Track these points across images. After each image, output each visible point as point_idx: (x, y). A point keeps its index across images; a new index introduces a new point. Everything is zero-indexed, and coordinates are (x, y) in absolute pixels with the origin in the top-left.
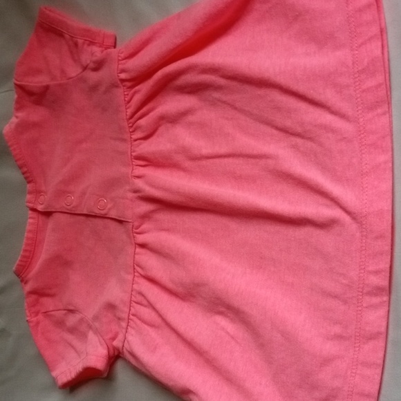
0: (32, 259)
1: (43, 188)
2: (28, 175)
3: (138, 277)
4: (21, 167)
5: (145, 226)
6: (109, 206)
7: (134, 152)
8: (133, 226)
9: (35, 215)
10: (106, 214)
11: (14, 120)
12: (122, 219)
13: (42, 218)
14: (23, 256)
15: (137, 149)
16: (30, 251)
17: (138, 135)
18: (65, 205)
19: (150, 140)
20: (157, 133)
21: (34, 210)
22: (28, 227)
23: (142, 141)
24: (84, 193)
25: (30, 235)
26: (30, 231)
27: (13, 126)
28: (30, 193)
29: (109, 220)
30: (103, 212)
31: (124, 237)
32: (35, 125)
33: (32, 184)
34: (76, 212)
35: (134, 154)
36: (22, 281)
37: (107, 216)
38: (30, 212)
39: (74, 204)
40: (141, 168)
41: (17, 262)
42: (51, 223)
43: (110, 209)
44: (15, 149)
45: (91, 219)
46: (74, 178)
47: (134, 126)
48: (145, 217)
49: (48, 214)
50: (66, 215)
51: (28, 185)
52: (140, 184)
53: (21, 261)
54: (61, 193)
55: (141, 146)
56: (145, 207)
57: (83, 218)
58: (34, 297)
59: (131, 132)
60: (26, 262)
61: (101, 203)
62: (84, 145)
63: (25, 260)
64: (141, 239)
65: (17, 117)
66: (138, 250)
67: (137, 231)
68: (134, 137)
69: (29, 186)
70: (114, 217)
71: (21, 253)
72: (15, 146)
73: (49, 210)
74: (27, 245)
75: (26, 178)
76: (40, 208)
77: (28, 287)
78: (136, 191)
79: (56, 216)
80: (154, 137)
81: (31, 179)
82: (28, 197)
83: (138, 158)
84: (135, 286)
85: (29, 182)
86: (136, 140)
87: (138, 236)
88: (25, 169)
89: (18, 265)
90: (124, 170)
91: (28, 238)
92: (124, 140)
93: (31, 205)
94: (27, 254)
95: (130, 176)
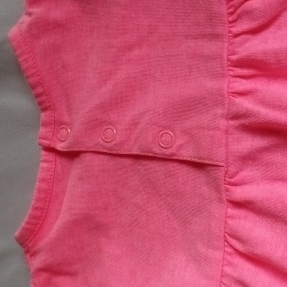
0: (43, 221)
1: (66, 118)
2: (44, 98)
3: (230, 254)
4: (33, 87)
5: (245, 174)
6: (179, 142)
7: (234, 53)
8: (226, 172)
9: (51, 156)
10: (173, 155)
11: (26, 19)
12: (206, 162)
13: (61, 162)
14: (32, 217)
15: (239, 49)
16: (43, 209)
17: (244, 25)
18: (102, 142)
19: (264, 34)
20: (277, 23)
21: (50, 149)
22: (40, 174)
23: (250, 36)
24: (135, 123)
25: (44, 186)
26: (43, 180)
27: (24, 27)
28: (45, 125)
29: (176, 165)
30: (168, 152)
31: (205, 190)
32: (58, 25)
33: (48, 113)
34: (120, 152)
35: (234, 58)
36: (27, 252)
37: (174, 158)
38: (43, 153)
39: (118, 139)
40: (244, 81)
41: (23, 224)
42: (76, 168)
43: (180, 147)
44: (26, 60)
45: (144, 162)
46: (118, 101)
47: (239, 11)
48: (249, 158)
49: (72, 155)
50: (101, 157)
51: (43, 114)
52: (245, 104)
53: (28, 223)
54: (96, 124)
55: (247, 45)
56: (250, 143)
57: (128, 161)
58: (44, 276)
59: (230, 22)
60: (37, 224)
61: (166, 138)
62: (136, 53)
63: (34, 221)
64: (239, 193)
65: (30, 14)
66: (231, 211)
67: (232, 180)
68: (237, 29)
69: (43, 116)
70: (189, 159)
71: (30, 211)
72: (26, 56)
73: (76, 149)
74: (38, 200)
75: (40, 104)
76: (60, 146)
77: (38, 262)
78: (236, 117)
79: (88, 157)
80: (271, 29)
81: (47, 104)
82: (42, 130)
83: (242, 63)
84: (227, 269)
85: (44, 110)
86: (237, 35)
87: (233, 188)
88: (40, 90)
89: (24, 229)
90: (211, 84)
91: (40, 191)
92: (216, 36)
93: (46, 142)
94: (38, 213)
95: (225, 93)
